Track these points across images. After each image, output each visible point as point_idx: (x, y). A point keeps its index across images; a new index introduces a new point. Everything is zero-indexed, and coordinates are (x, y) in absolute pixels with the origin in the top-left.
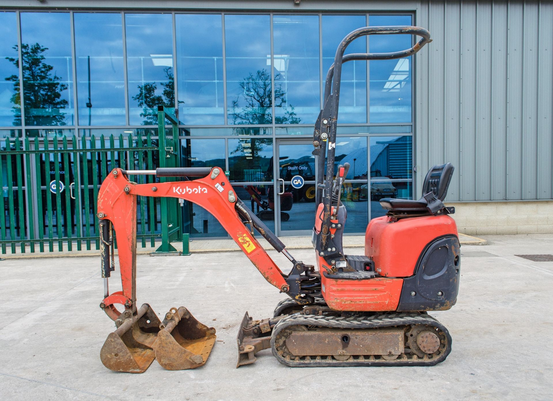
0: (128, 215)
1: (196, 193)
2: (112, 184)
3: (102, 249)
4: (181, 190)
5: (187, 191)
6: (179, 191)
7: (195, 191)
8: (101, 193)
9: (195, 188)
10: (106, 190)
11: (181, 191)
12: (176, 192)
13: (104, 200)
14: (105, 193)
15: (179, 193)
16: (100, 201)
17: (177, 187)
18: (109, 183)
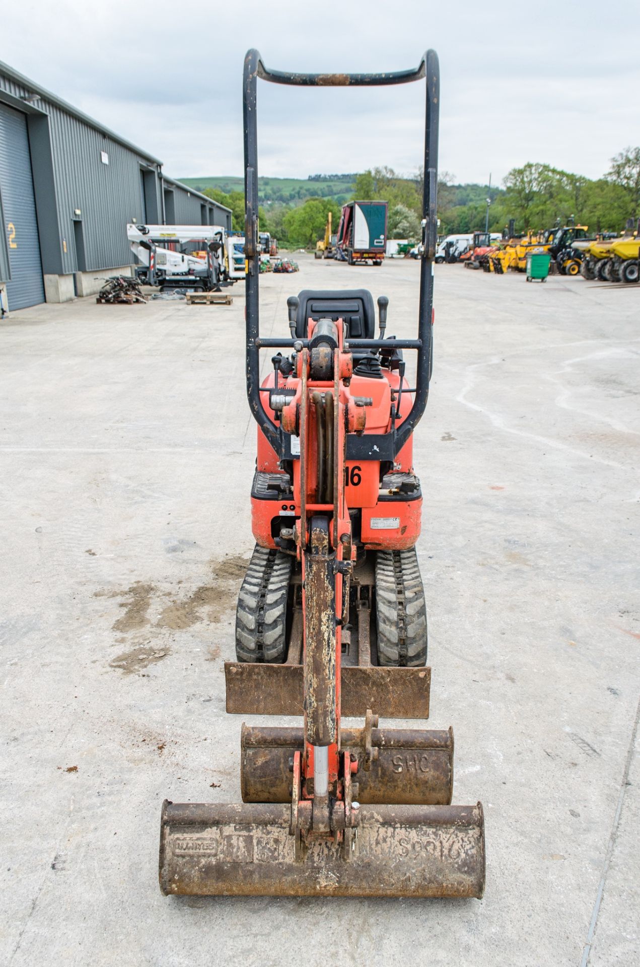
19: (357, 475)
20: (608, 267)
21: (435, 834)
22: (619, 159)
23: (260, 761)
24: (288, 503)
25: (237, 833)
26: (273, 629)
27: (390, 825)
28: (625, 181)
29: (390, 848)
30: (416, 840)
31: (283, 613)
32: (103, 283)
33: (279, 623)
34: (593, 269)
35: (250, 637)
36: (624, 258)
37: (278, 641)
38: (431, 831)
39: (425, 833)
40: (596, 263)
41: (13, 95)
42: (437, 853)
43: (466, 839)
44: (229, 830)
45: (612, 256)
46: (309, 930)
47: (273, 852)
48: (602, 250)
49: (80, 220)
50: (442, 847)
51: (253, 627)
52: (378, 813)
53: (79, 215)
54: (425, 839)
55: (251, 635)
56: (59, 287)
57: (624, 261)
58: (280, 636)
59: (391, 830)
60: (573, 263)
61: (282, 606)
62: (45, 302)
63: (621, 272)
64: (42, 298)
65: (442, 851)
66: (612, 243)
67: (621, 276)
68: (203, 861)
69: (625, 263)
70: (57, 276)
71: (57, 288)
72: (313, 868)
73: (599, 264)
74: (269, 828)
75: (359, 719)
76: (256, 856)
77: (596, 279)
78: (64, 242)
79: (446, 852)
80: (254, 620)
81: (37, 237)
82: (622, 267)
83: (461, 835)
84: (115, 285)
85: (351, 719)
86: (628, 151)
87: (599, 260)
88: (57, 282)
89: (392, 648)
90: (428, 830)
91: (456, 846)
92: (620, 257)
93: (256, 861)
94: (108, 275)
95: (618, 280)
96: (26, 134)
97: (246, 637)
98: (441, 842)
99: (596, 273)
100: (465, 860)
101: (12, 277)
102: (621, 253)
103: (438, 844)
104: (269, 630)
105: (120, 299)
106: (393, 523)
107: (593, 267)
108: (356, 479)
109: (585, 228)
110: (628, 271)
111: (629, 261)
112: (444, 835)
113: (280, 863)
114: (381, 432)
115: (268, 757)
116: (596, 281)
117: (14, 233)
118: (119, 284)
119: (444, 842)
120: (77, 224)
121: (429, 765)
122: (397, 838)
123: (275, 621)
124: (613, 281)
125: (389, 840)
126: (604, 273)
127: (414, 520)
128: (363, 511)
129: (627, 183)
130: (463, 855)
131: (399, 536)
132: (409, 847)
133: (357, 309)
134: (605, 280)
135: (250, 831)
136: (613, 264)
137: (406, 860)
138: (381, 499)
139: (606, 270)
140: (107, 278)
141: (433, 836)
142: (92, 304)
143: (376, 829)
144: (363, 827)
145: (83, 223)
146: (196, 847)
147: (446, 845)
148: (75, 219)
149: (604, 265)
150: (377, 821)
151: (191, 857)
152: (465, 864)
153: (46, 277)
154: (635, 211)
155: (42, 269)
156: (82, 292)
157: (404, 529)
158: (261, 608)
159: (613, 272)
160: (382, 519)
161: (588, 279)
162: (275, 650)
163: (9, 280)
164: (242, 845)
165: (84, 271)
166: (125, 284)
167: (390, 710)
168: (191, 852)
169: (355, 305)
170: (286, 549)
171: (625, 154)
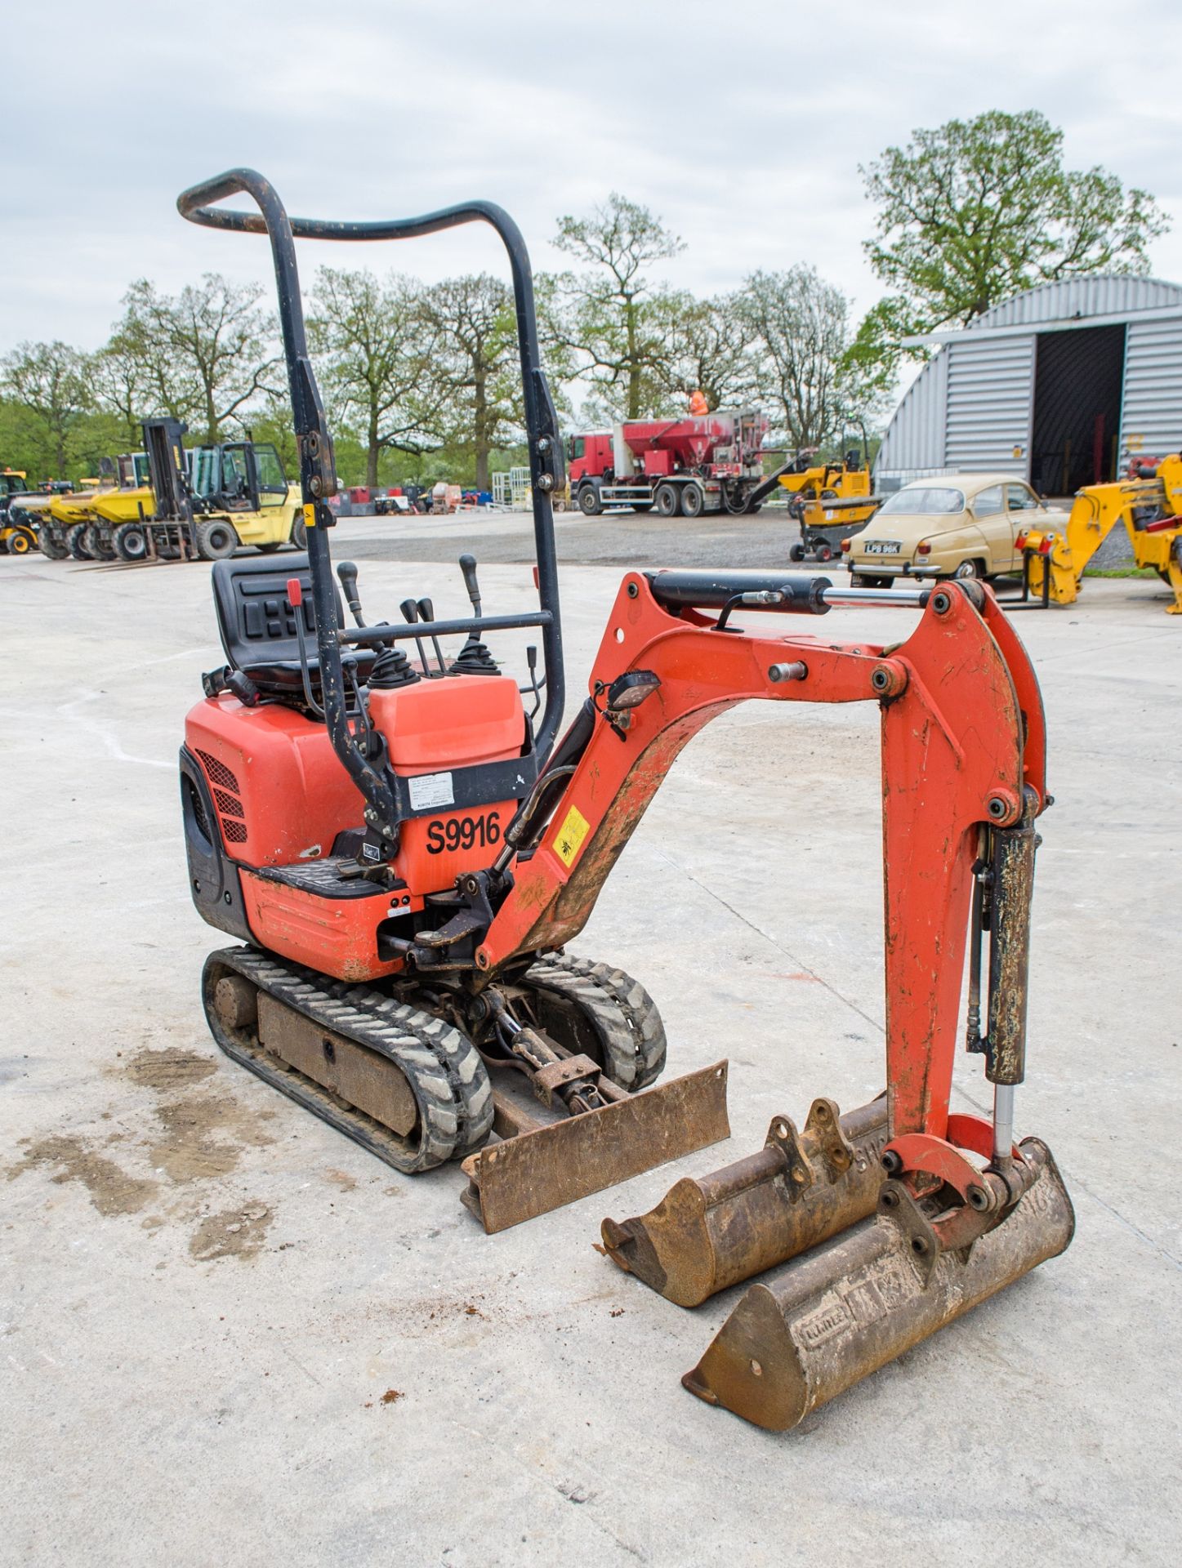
19: (494, 826)
20: (89, 538)
22: (14, 360)
23: (725, 1224)
24: (399, 894)
25: (855, 1286)
26: (477, 1088)
28: (31, 398)
31: (479, 1061)
33: (481, 1077)
34: (63, 541)
35: (449, 1114)
36: (116, 521)
37: (487, 1106)
40: (64, 531)
42: (1030, 1211)
43: (1042, 1183)
44: (844, 1286)
45: (94, 518)
46: (949, 1378)
47: (899, 1290)
48: (71, 510)
50: (1030, 1202)
51: (448, 1095)
55: (448, 1110)
57: (115, 526)
58: (487, 1099)
60: (17, 533)
61: (472, 1050)
63: (115, 544)
66: (90, 497)
67: (117, 550)
68: (839, 1341)
69: (120, 530)
72: (940, 1289)
73: (72, 534)
74: (880, 1262)
76: (887, 1305)
77: (71, 556)
79: (1035, 1206)
80: (447, 1085)
82: (116, 536)
86: (26, 348)
87: (70, 526)
91: (1039, 1195)
92: (107, 521)
93: (889, 1311)
95: (111, 557)
97: (443, 1115)
98: (1027, 1197)
99: (70, 547)
100: (1053, 1206)
102: (108, 512)
103: (1025, 1201)
104: (471, 1093)
107: (61, 538)
108: (493, 833)
109: (23, 475)
110: (126, 542)
111: (126, 525)
113: (911, 1301)
115: (732, 1213)
116: (71, 560)
123: (476, 1076)
124: (102, 560)
126: (84, 546)
129: (36, 400)
130: (1049, 1202)
134: (88, 558)
135: (863, 1276)
136: (97, 532)
139: (88, 542)
146: (828, 1324)
147: (1032, 1198)
149: (81, 533)
151: (827, 1341)
152: (1054, 1211)
154: (60, 447)
158: (447, 1064)
159: (99, 544)
161: (54, 559)
162: (484, 1122)
164: (867, 1298)
167: (689, 1141)
168: (826, 1335)
170: (434, 964)
171: (22, 353)
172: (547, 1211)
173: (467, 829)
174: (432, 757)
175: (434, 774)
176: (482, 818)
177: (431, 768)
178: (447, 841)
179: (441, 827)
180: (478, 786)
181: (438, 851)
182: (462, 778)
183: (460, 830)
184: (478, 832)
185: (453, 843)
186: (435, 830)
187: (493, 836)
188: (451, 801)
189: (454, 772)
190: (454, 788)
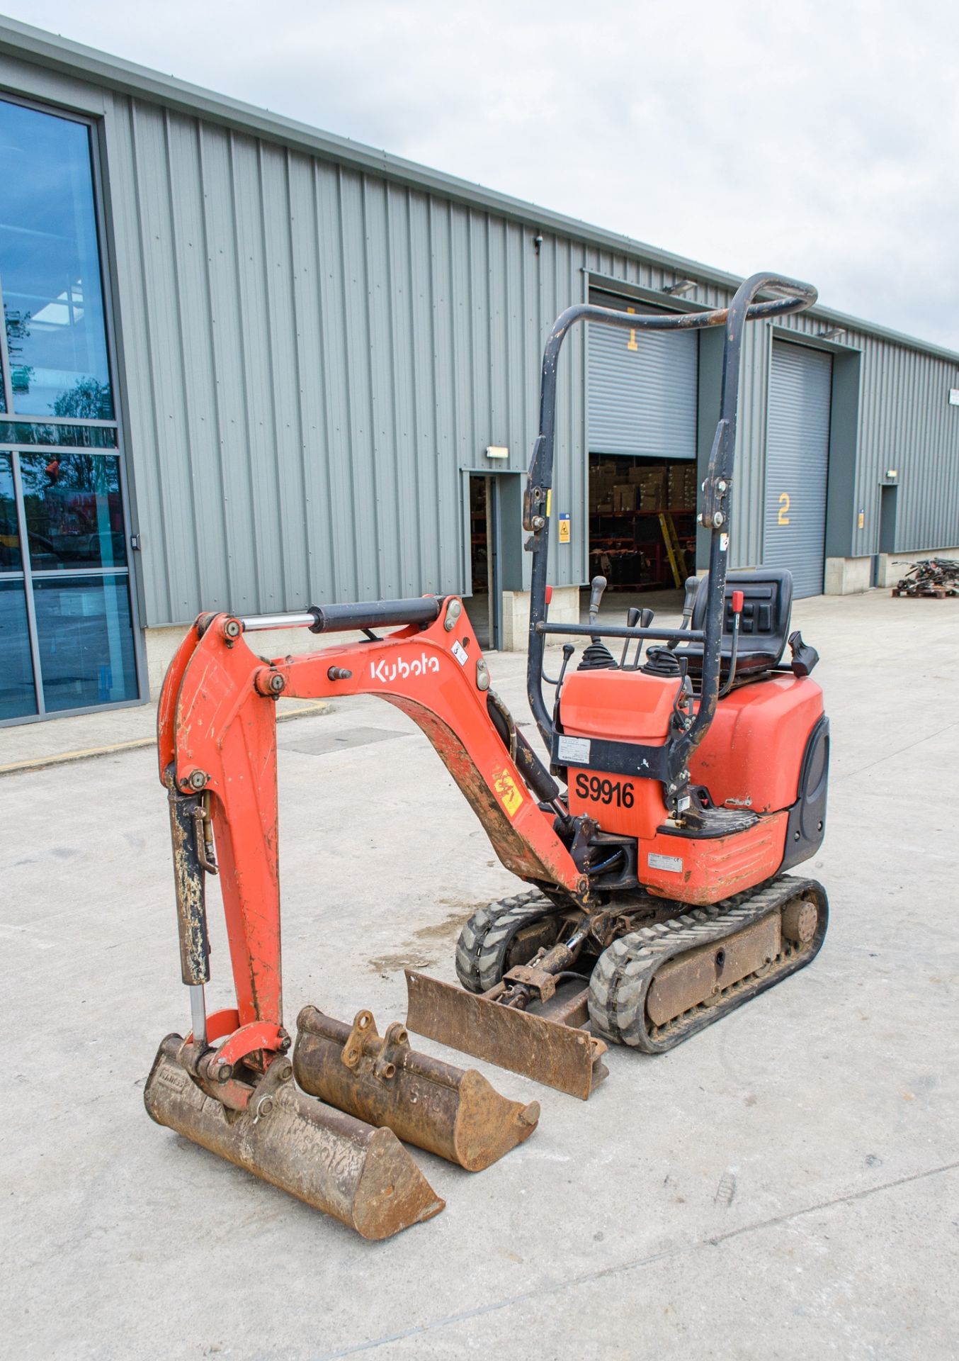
0: (265, 767)
1: (417, 673)
2: (216, 668)
3: (194, 892)
4: (387, 668)
5: (400, 671)
6: (382, 671)
7: (416, 667)
8: (184, 703)
9: (415, 659)
10: (200, 691)
11: (387, 673)
12: (376, 675)
13: (195, 726)
14: (196, 702)
15: (384, 680)
16: (183, 732)
17: (379, 660)
18: (207, 667)
19: (629, 794)
21: (335, 1142)
23: (311, 1048)
26: (490, 954)
27: (304, 1119)
29: (296, 1140)
30: (318, 1141)
31: (504, 940)
32: (907, 569)
33: (497, 949)
35: (467, 958)
37: (492, 970)
38: (333, 1138)
39: (327, 1138)
41: (807, 333)
42: (327, 1162)
43: (355, 1159)
47: (217, 1107)
49: (895, 484)
50: (334, 1158)
51: (470, 947)
52: (299, 1102)
53: (893, 478)
54: (325, 1144)
55: (468, 955)
56: (844, 574)
58: (494, 964)
59: (304, 1123)
61: (506, 931)
62: (823, 593)
64: (820, 588)
65: (331, 1162)
68: (173, 1096)
70: (842, 560)
71: (840, 577)
72: (238, 1135)
75: (516, 1075)
76: (205, 1106)
78: (861, 516)
79: (335, 1163)
80: (473, 940)
81: (824, 509)
83: (354, 1153)
84: (921, 571)
85: (508, 1072)
88: (842, 568)
89: (601, 1011)
90: (331, 1136)
91: (345, 1162)
93: (204, 1111)
94: (915, 560)
96: (829, 379)
97: (464, 957)
98: (335, 1153)
100: (346, 1179)
101: (765, 562)
103: (332, 1154)
104: (485, 954)
105: (927, 591)
106: (674, 865)
108: (628, 799)
112: (341, 1147)
113: (218, 1120)
114: (656, 743)
115: (318, 1046)
117: (788, 506)
118: (927, 571)
119: (338, 1153)
120: (888, 491)
121: (441, 1105)
122: (305, 1133)
123: (493, 946)
125: (298, 1132)
127: (701, 865)
128: (640, 842)
130: (346, 1174)
131: (681, 882)
132: (310, 1146)
133: (769, 595)
137: (302, 1157)
138: (662, 830)
140: (915, 562)
141: (331, 1144)
142: (887, 597)
143: (293, 1118)
144: (285, 1113)
145: (899, 490)
146: (172, 1081)
147: (338, 1157)
148: (885, 483)
150: (295, 1110)
151: (167, 1088)
152: (344, 1183)
153: (828, 561)
155: (825, 551)
156: (884, 580)
157: (688, 874)
158: (487, 928)
160: (661, 856)
162: (489, 980)
163: (760, 566)
164: (200, 1091)
165: (891, 553)
166: (937, 570)
167: (549, 1076)
168: (168, 1083)
169: (768, 590)
172: (439, 1041)
173: (607, 788)
174: (582, 725)
175: (578, 738)
176: (619, 784)
177: (579, 733)
178: (591, 792)
179: (587, 780)
180: (609, 757)
181: (584, 796)
182: (599, 747)
183: (601, 788)
184: (615, 794)
185: (595, 795)
186: (582, 780)
187: (628, 802)
188: (587, 761)
189: (593, 742)
190: (591, 753)
